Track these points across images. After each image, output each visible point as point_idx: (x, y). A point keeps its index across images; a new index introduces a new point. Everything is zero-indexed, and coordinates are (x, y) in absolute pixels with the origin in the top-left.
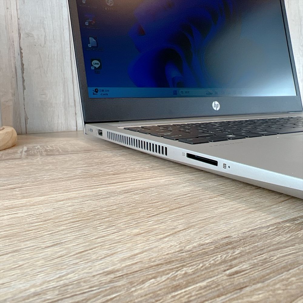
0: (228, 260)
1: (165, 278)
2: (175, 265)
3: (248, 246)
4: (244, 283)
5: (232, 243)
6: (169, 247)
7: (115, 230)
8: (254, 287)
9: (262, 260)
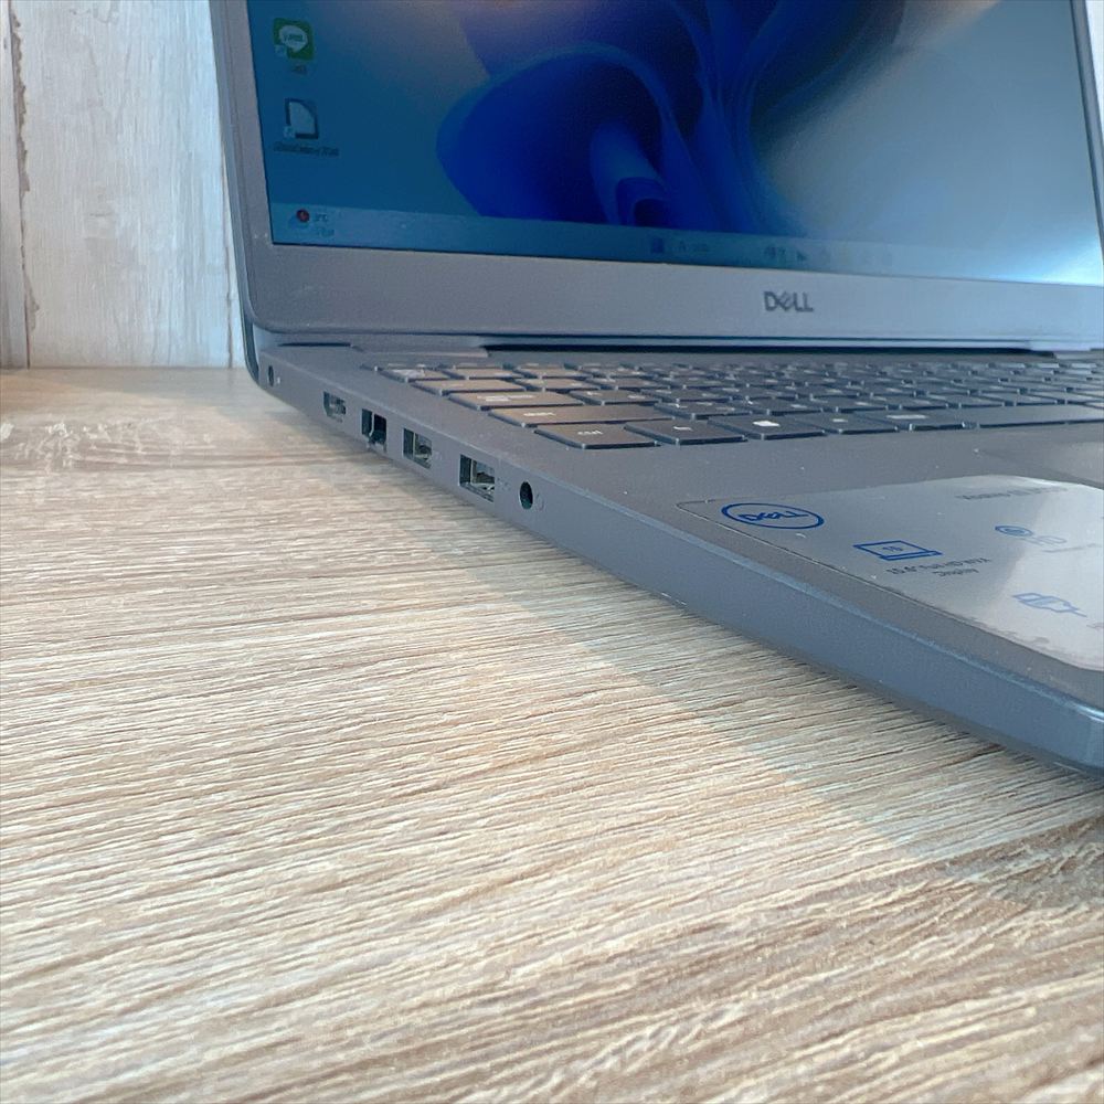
0: (680, 1059)
2: (442, 1070)
3: (788, 980)
5: (721, 960)
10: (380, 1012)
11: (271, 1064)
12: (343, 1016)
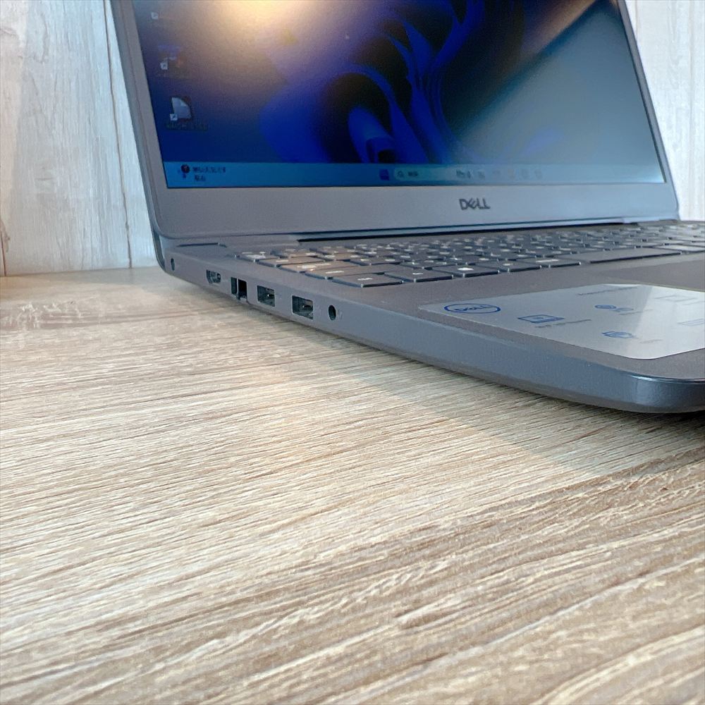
0: (413, 588)
1: (246, 635)
2: (281, 601)
3: (473, 549)
4: (440, 645)
5: (435, 542)
6: (277, 554)
7: (156, 514)
8: (461, 655)
9: (497, 587)
10: (245, 578)
11: (185, 605)
12: (223, 582)
